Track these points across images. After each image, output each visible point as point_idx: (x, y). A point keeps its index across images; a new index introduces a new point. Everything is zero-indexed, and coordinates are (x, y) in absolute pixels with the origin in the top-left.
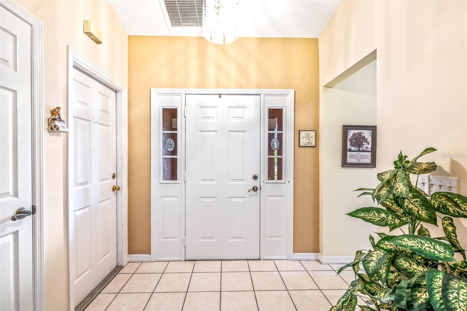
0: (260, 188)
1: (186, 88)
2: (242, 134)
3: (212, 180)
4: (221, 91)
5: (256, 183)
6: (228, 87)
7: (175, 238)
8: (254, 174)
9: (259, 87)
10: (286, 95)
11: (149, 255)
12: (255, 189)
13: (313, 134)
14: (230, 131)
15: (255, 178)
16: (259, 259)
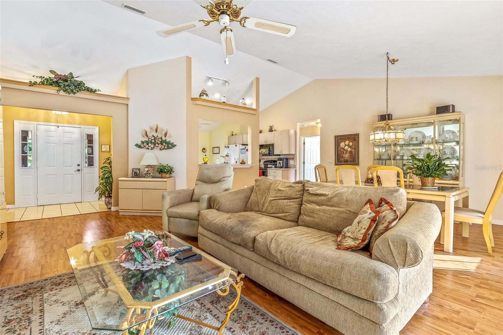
0: (82, 170)
1: (37, 121)
2: (71, 145)
3: (54, 166)
4: (59, 125)
5: (79, 168)
6: (63, 123)
7: (31, 195)
8: (78, 164)
9: (81, 125)
10: (95, 129)
11: (14, 205)
12: (79, 170)
13: (108, 146)
14: (64, 144)
15: (79, 165)
16: (81, 202)
